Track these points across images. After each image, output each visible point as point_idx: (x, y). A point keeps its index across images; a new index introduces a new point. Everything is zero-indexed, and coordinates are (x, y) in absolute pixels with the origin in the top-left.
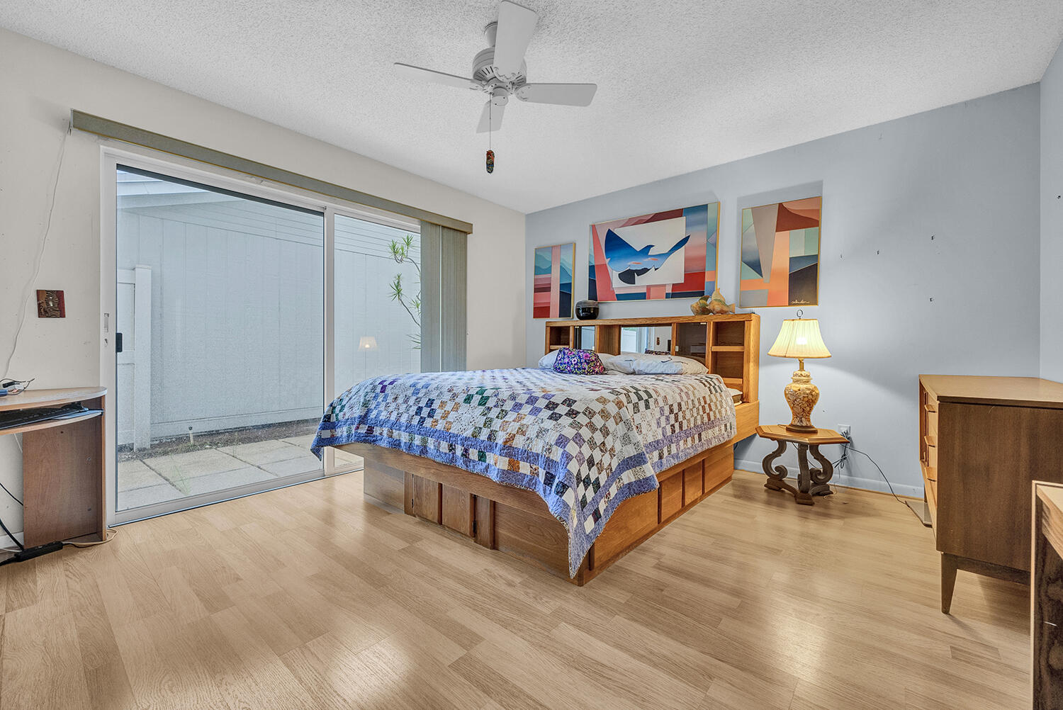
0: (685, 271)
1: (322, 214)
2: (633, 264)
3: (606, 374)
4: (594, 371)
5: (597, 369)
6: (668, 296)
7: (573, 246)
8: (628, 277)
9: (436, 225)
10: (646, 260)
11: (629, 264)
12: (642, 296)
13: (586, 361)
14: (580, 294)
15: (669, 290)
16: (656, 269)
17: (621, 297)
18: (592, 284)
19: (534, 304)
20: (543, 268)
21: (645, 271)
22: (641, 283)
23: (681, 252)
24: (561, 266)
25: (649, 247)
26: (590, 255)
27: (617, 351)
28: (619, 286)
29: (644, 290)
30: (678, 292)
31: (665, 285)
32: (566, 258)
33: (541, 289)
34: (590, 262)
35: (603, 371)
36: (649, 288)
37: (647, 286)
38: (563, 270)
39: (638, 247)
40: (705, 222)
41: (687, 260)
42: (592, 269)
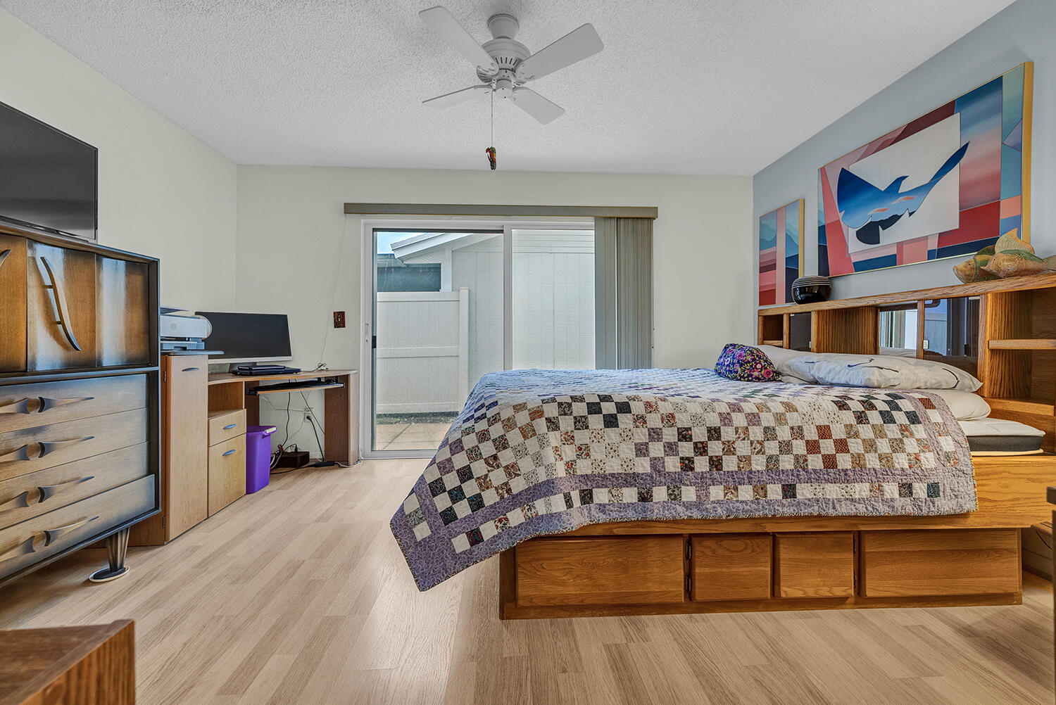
0: (960, 209)
1: (501, 231)
2: (875, 213)
3: (780, 381)
4: (749, 375)
5: (756, 374)
6: (931, 255)
7: (801, 203)
8: (869, 234)
9: (610, 218)
10: (895, 202)
11: (870, 213)
12: (889, 261)
13: (738, 362)
14: (809, 269)
15: (933, 244)
16: (911, 214)
17: (862, 266)
18: (823, 251)
19: (760, 287)
20: (769, 240)
21: (895, 219)
22: (889, 239)
23: (954, 175)
24: (786, 234)
25: (899, 181)
26: (819, 211)
27: (870, 347)
28: (857, 250)
29: (893, 251)
30: (947, 247)
31: (926, 238)
32: (792, 220)
33: (766, 267)
34: (819, 222)
35: (774, 375)
36: (900, 245)
37: (897, 243)
38: (789, 239)
39: (882, 184)
40: (998, 109)
41: (964, 188)
42: (822, 230)
